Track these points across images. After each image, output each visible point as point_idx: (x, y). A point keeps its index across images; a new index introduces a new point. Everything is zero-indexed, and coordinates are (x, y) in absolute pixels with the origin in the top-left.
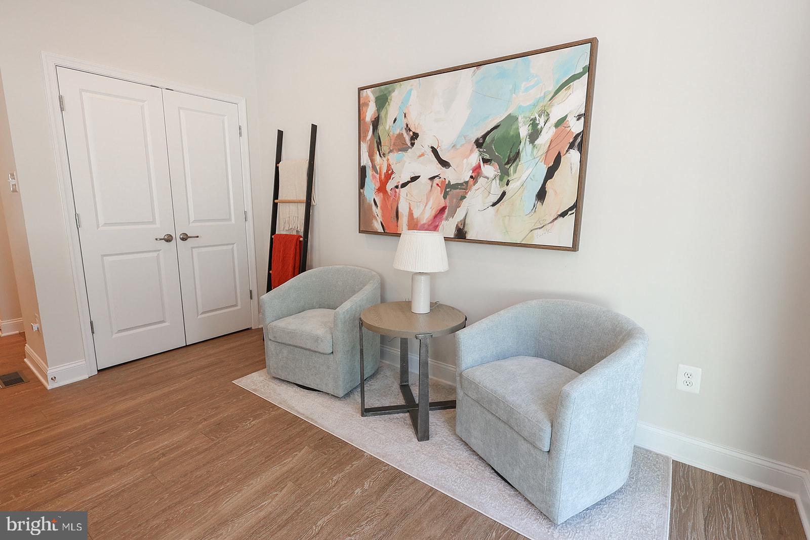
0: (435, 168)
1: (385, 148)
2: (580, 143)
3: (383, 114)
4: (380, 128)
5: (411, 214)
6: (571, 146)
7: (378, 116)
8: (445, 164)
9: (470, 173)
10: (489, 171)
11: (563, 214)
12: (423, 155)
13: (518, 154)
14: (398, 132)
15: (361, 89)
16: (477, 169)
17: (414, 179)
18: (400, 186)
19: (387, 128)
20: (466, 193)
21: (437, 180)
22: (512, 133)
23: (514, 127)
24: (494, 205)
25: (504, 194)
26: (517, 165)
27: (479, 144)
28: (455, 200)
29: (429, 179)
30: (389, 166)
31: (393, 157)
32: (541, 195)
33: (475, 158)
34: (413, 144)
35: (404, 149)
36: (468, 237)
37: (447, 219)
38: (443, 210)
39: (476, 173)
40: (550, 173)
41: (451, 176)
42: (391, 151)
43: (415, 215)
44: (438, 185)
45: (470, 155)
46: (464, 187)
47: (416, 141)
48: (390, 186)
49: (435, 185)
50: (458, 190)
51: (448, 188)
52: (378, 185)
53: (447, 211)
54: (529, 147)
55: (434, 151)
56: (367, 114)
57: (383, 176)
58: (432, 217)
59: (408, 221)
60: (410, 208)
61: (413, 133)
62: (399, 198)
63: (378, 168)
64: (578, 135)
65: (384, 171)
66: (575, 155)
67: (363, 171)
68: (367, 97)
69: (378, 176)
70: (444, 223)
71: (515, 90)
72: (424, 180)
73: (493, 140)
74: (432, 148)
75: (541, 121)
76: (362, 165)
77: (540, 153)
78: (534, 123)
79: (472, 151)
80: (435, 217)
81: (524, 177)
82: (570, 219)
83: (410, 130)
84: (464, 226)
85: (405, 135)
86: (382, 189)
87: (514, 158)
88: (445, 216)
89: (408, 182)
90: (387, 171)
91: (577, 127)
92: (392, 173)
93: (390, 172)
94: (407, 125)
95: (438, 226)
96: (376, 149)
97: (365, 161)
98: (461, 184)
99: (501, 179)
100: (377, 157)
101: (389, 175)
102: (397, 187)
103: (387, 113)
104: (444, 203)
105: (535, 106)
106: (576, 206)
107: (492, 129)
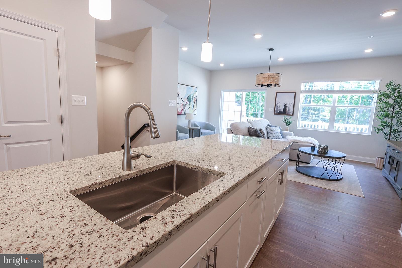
0: (182, 102)
2: (196, 100)
5: (178, 110)
8: (183, 101)
9: (186, 103)
12: (180, 99)
16: (187, 102)
17: (178, 103)
20: (186, 106)
22: (191, 97)
25: (190, 107)
26: (191, 102)
27: (187, 98)
32: (193, 107)
33: (187, 101)
40: (194, 104)
41: (184, 103)
47: (179, 96)
49: (181, 105)
51: (183, 105)
54: (192, 100)
58: (181, 111)
61: (178, 94)
66: (196, 102)
70: (183, 112)
71: (191, 91)
72: (180, 103)
73: (189, 98)
78: (193, 97)
81: (192, 104)
84: (185, 112)
91: (196, 98)
99: (190, 104)
104: (183, 108)
105: (193, 94)
106: (196, 109)
107: (189, 96)
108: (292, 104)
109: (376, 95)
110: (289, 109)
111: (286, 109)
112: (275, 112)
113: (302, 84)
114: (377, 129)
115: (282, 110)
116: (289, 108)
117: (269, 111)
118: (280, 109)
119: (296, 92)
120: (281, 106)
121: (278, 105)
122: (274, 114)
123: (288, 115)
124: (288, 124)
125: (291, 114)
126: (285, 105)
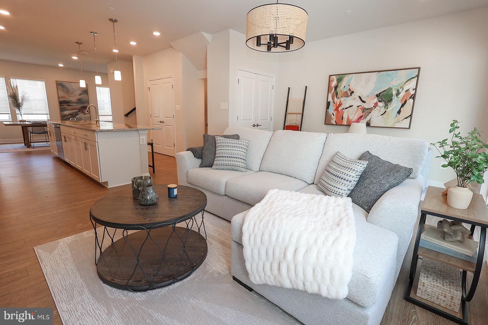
0: (360, 103)
1: (339, 96)
2: (413, 97)
3: (339, 84)
4: (338, 89)
5: (348, 118)
6: (410, 98)
7: (337, 85)
8: (364, 102)
9: (374, 105)
10: (381, 104)
11: (406, 118)
12: (355, 99)
13: (392, 99)
14: (345, 91)
15: (330, 76)
16: (376, 104)
17: (350, 106)
19: (341, 89)
20: (371, 111)
21: (360, 107)
22: (390, 93)
23: (391, 91)
24: (382, 115)
25: (386, 111)
26: (391, 103)
27: (377, 96)
28: (367, 114)
29: (357, 106)
30: (340, 102)
31: (342, 99)
32: (399, 112)
33: (376, 100)
34: (351, 95)
35: (348, 96)
36: (371, 125)
37: (363, 119)
38: (362, 117)
40: (403, 106)
41: (366, 106)
42: (342, 97)
43: (350, 118)
45: (374, 99)
46: (371, 109)
47: (353, 94)
48: (340, 109)
49: (359, 108)
50: (368, 110)
51: (364, 110)
52: (335, 108)
53: (363, 117)
54: (396, 97)
55: (360, 97)
56: (333, 84)
57: (337, 105)
59: (347, 120)
60: (348, 116)
61: (352, 91)
62: (344, 113)
63: (335, 102)
64: (413, 94)
65: (338, 103)
66: (411, 100)
67: (328, 104)
68: (333, 78)
69: (335, 105)
70: (362, 121)
71: (392, 80)
72: (355, 107)
73: (383, 95)
74: (359, 96)
75: (401, 90)
76: (328, 101)
77: (399, 100)
78: (398, 91)
79: (375, 98)
80: (358, 119)
81: (393, 107)
82: (409, 119)
83: (350, 90)
84: (370, 122)
85: (348, 92)
86: (337, 109)
87: (391, 100)
88: (362, 119)
89: (348, 107)
91: (412, 92)
92: (342, 104)
94: (349, 89)
95: (359, 122)
96: (335, 96)
97: (330, 99)
98: (370, 108)
99: (385, 107)
100: (336, 99)
101: (340, 105)
102: (343, 109)
103: (341, 84)
104: (362, 114)
105: (399, 85)
106: (411, 115)
107: (383, 92)
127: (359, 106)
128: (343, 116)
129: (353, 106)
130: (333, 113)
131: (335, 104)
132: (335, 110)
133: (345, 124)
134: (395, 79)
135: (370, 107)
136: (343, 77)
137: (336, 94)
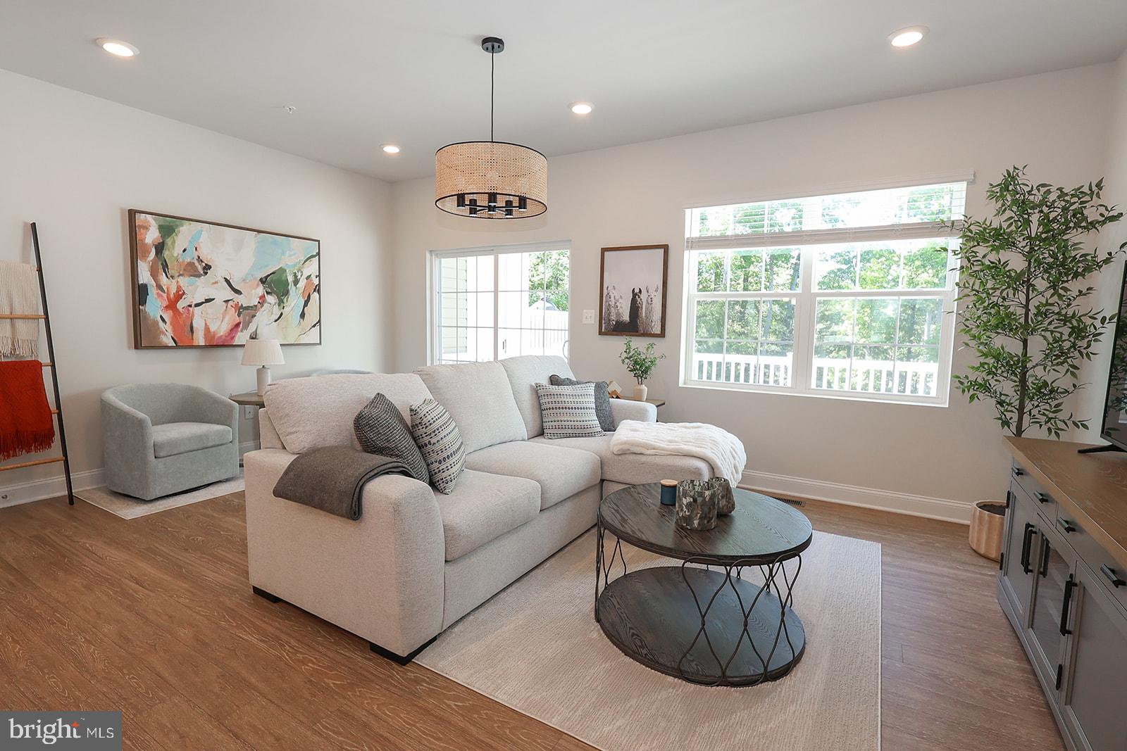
0: (229, 294)
1: (171, 272)
2: (318, 289)
3: (169, 241)
4: (166, 254)
5: (207, 329)
6: (315, 291)
7: (163, 242)
8: (238, 292)
9: (258, 300)
10: (271, 299)
11: (314, 326)
12: (216, 283)
13: (288, 292)
14: (189, 260)
15: (133, 212)
16: (262, 297)
17: (208, 301)
18: (193, 305)
19: (175, 255)
20: (256, 313)
21: (231, 303)
22: (283, 278)
23: (284, 275)
24: (276, 321)
25: (282, 314)
26: (288, 298)
27: (263, 281)
28: (247, 318)
29: (224, 301)
30: (179, 288)
31: (184, 282)
32: (303, 315)
33: (261, 290)
34: (206, 273)
35: (199, 276)
37: (242, 331)
38: (238, 325)
39: (262, 300)
40: (306, 304)
41: (243, 300)
42: (181, 275)
43: (212, 330)
44: (232, 306)
45: (257, 288)
46: (254, 308)
47: (208, 271)
48: (181, 305)
49: (229, 306)
50: (250, 311)
51: (240, 309)
52: (166, 303)
53: (241, 325)
54: (294, 288)
55: (227, 280)
56: (145, 236)
57: (172, 296)
58: (228, 331)
59: (205, 335)
60: (206, 324)
61: (206, 264)
62: (193, 315)
63: (165, 288)
64: (317, 285)
65: (173, 290)
66: (316, 294)
67: (141, 289)
68: (145, 221)
69: (165, 295)
70: (239, 334)
71: (283, 253)
72: (217, 302)
73: (272, 281)
74: (225, 278)
75: (299, 275)
76: (142, 283)
77: (300, 292)
78: (295, 276)
79: (258, 285)
80: (232, 330)
81: (293, 305)
82: (317, 327)
83: (202, 262)
84: (256, 336)
85: (197, 264)
86: (171, 305)
87: (287, 293)
88: (240, 329)
89: (202, 303)
90: (177, 292)
91: (316, 282)
92: (184, 293)
93: (181, 293)
94: (199, 257)
95: (234, 337)
96: (161, 271)
97: (144, 278)
98: (251, 307)
99: (279, 305)
100: (163, 279)
101: (180, 295)
102: (190, 306)
103: (174, 242)
104: (237, 320)
105: (295, 265)
106: (319, 321)
107: (271, 274)
108: (656, 291)
109: (955, 243)
110: (649, 311)
111: (638, 313)
112: (603, 325)
113: (688, 212)
114: (965, 381)
115: (626, 317)
116: (647, 308)
117: (585, 321)
118: (618, 314)
119: (667, 245)
120: (620, 300)
121: (612, 299)
122: (601, 333)
123: (647, 334)
124: (640, 369)
125: (657, 330)
126: (635, 295)
127: (229, 300)
128: (192, 323)
129: (214, 299)
130: (161, 316)
131: (164, 292)
132: (167, 307)
133: (202, 343)
134: (287, 253)
135: (252, 305)
136: (177, 223)
137: (162, 264)
